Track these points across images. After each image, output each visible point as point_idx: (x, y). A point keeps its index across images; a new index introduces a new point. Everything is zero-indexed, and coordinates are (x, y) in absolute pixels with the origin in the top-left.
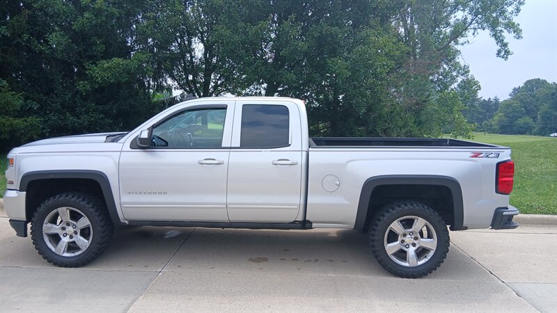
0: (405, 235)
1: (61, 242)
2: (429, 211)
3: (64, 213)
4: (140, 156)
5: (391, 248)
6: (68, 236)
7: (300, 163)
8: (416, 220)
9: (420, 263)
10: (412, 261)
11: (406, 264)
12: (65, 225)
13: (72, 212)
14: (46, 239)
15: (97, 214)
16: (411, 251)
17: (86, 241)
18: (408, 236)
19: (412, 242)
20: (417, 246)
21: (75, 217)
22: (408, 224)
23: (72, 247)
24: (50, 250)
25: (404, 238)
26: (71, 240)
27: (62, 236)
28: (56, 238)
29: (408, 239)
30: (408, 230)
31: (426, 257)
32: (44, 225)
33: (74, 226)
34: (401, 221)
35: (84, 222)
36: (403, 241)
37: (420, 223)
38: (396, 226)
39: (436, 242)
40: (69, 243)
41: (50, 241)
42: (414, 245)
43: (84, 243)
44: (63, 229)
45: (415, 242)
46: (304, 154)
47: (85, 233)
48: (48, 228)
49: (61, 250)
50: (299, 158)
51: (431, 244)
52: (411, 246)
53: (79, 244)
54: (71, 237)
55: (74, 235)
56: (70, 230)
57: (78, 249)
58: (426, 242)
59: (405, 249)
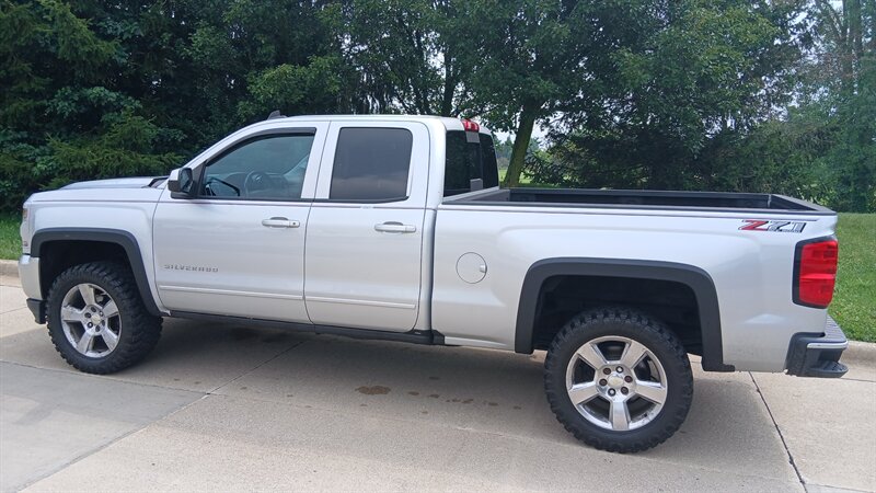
0: (607, 371)
4: (185, 210)
5: (580, 392)
8: (627, 345)
9: (633, 425)
10: (619, 420)
11: (607, 425)
12: (89, 311)
14: (67, 330)
24: (71, 345)
25: (606, 377)
30: (614, 362)
31: (646, 416)
32: (63, 309)
36: (603, 382)
37: (635, 351)
39: (665, 389)
41: (72, 332)
42: (625, 391)
45: (627, 385)
48: (69, 313)
51: (656, 391)
52: (619, 393)
58: (645, 388)
59: (607, 396)
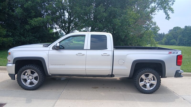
0: (146, 80)
1: (27, 82)
2: (154, 71)
3: (29, 71)
4: (55, 52)
5: (141, 84)
6: (30, 80)
7: (111, 55)
8: (150, 75)
9: (151, 89)
10: (148, 88)
11: (146, 89)
12: (29, 76)
13: (31, 71)
14: (22, 81)
15: (40, 72)
16: (148, 85)
17: (36, 81)
18: (147, 80)
19: (148, 82)
20: (150, 83)
21: (32, 73)
22: (147, 76)
23: (31, 83)
24: (24, 84)
25: (146, 81)
26: (31, 81)
27: (28, 80)
28: (25, 80)
29: (147, 81)
30: (147, 78)
31: (153, 87)
32: (21, 76)
33: (32, 76)
34: (145, 75)
35: (36, 75)
36: (145, 82)
37: (151, 76)
38: (143, 76)
40: (30, 82)
41: (23, 81)
42: (149, 83)
43: (35, 82)
44: (28, 77)
45: (149, 82)
46: (112, 52)
47: (36, 78)
48: (23, 77)
49: (27, 84)
50: (111, 53)
51: (155, 82)
52: (148, 83)
53: (34, 82)
54: (31, 80)
55: (32, 79)
56: (31, 77)
57: (33, 84)
58: (153, 82)
59: (146, 84)
